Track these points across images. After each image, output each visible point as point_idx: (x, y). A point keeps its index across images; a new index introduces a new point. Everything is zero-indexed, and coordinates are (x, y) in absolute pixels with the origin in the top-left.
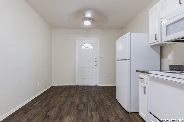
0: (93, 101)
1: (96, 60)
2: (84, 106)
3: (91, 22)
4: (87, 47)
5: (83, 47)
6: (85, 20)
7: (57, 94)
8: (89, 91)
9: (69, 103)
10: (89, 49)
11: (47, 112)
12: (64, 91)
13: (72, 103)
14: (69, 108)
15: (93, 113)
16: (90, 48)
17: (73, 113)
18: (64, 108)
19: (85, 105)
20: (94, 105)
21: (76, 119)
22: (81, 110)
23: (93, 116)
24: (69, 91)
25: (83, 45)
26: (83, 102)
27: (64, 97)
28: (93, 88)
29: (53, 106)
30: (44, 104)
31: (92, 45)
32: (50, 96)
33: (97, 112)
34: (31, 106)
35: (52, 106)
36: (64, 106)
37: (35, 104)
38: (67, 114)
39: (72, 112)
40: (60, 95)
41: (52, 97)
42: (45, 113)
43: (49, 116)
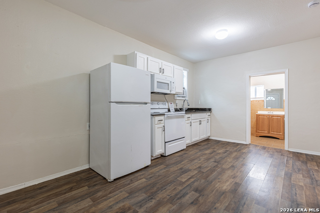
14: (217, 205)
39: (213, 193)
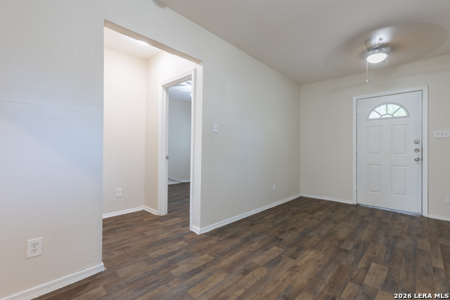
0: (387, 245)
1: (418, 146)
2: (356, 247)
3: (387, 53)
4: (387, 114)
5: (373, 115)
6: (370, 53)
7: (305, 211)
8: (386, 223)
9: (324, 232)
10: (394, 118)
11: (281, 233)
12: (320, 209)
13: (329, 234)
15: (373, 265)
16: (395, 115)
17: (326, 250)
18: (311, 237)
19: (359, 245)
20: (385, 252)
21: (328, 260)
22: (346, 251)
23: (371, 270)
24: (333, 211)
25: (373, 110)
26: (357, 239)
27: (318, 219)
28: (404, 219)
29: (293, 229)
30: (279, 221)
31: (401, 106)
32: (291, 212)
33: (387, 268)
34: (260, 219)
35: (290, 227)
36: (311, 234)
37: (266, 218)
38: (313, 248)
40: (310, 214)
41: (294, 214)
42: (277, 234)
43: (281, 240)
